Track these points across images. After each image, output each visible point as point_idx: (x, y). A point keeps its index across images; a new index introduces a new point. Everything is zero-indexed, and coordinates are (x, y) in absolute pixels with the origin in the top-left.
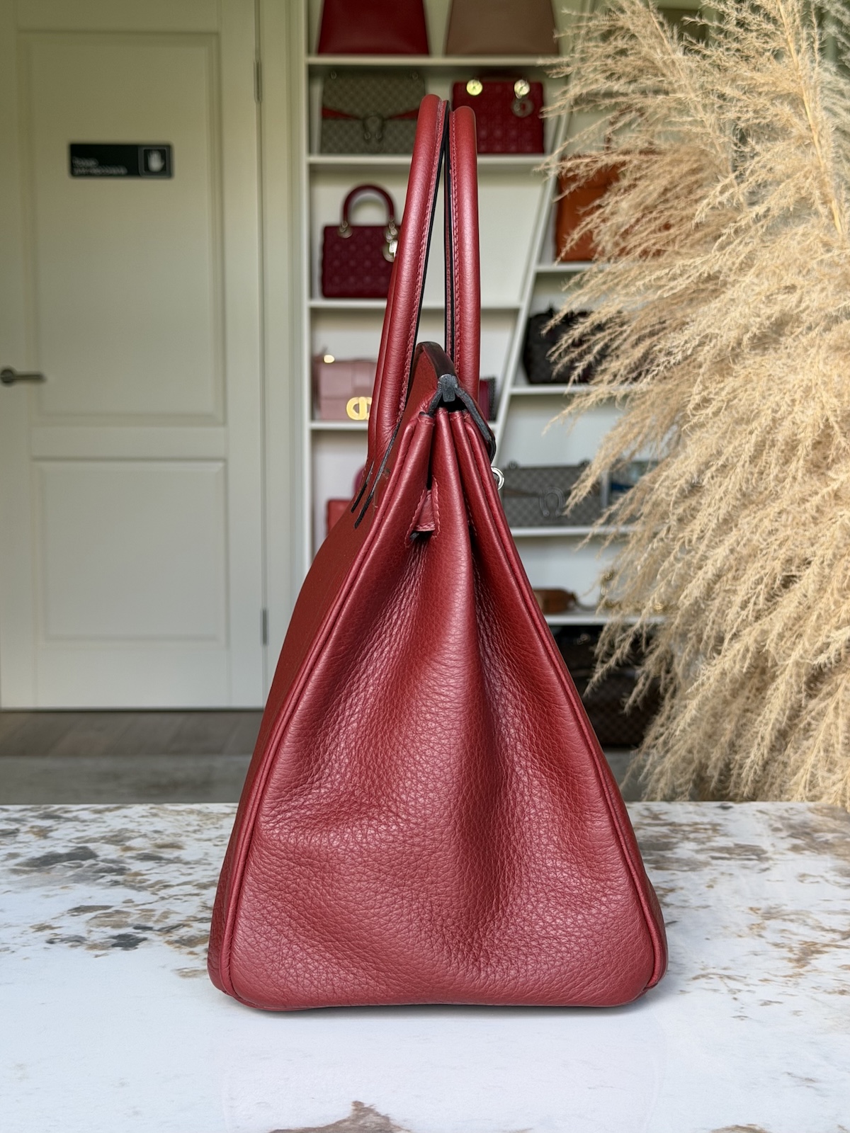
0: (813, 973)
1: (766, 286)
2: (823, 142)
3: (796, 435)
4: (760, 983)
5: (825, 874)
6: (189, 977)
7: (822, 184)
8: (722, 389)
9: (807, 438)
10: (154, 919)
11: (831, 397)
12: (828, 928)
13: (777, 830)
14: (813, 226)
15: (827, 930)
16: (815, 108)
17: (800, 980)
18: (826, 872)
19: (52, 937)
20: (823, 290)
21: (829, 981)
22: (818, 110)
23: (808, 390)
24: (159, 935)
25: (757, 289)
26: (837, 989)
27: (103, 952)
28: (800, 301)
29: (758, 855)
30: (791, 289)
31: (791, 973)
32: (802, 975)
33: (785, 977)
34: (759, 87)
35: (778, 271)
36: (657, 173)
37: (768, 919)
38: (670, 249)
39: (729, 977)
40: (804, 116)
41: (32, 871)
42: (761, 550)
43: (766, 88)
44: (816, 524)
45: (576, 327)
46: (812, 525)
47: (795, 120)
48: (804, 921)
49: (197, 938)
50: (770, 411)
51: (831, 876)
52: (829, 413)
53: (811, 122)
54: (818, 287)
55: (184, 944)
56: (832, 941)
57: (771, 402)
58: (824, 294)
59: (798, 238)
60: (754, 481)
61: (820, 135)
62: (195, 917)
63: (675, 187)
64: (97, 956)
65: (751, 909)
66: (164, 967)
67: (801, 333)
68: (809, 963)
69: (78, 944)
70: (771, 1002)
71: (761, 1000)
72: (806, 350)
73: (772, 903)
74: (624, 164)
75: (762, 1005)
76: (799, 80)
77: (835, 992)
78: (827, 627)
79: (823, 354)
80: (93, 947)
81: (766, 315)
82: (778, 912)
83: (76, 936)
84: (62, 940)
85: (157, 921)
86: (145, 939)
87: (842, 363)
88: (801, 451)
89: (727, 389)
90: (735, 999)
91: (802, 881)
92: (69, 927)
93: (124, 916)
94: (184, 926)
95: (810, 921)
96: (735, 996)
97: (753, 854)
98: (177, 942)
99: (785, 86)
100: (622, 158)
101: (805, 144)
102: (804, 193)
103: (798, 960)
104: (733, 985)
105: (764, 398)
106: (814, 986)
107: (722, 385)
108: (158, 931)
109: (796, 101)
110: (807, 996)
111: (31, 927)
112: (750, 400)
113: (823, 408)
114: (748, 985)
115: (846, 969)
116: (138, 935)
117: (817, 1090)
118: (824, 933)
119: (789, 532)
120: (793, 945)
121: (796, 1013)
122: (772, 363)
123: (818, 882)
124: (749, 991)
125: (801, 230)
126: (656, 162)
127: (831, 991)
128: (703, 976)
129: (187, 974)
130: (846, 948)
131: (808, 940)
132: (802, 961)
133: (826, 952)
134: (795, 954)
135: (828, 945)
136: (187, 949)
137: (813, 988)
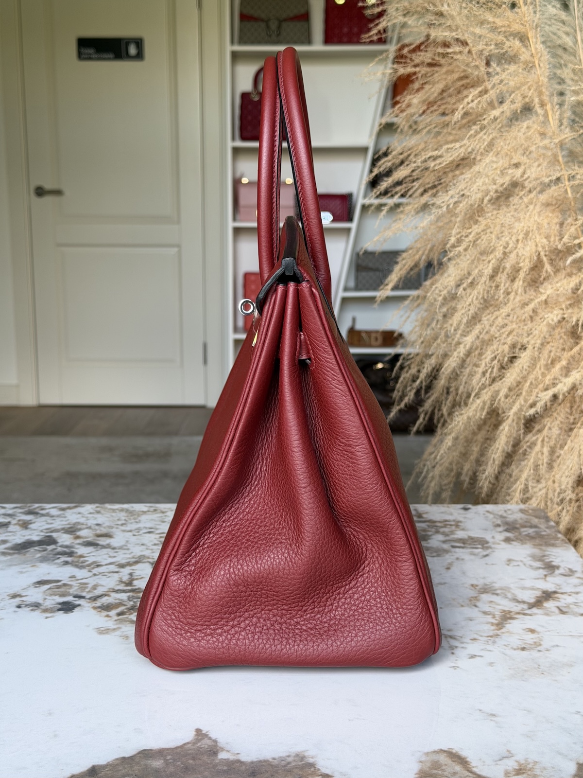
0: (507, 634)
1: (502, 163)
2: (542, 65)
3: (519, 264)
4: (471, 641)
5: (524, 560)
6: (104, 634)
7: (540, 94)
8: (470, 233)
9: (526, 265)
10: (87, 590)
11: (542, 238)
12: (520, 600)
13: (499, 525)
14: (534, 122)
15: (519, 602)
16: (536, 43)
17: (497, 640)
18: (525, 558)
19: (20, 603)
20: (539, 165)
21: (515, 641)
22: (538, 43)
23: (527, 234)
24: (89, 602)
25: (495, 166)
26: (520, 646)
27: (51, 614)
28: (524, 173)
29: (483, 545)
30: (517, 165)
31: (491, 633)
32: (499, 635)
33: (488, 637)
34: (498, 28)
35: (509, 153)
36: (437, 80)
37: (483, 593)
38: (445, 131)
40: (529, 47)
41: (14, 554)
42: (496, 338)
43: (503, 29)
44: (532, 321)
45: (382, 184)
46: (529, 322)
47: (524, 50)
48: (506, 595)
49: (112, 605)
50: (502, 247)
51: (529, 561)
52: (540, 249)
53: (533, 51)
54: (536, 164)
55: (103, 609)
56: (522, 610)
57: (502, 242)
58: (540, 168)
59: (523, 130)
60: (492, 292)
61: (539, 60)
62: (113, 589)
63: (449, 89)
64: (47, 618)
65: (472, 585)
66: (88, 626)
67: (524, 195)
68: (505, 627)
69: (36, 608)
70: (476, 656)
71: (469, 655)
72: (527, 207)
73: (487, 581)
74: (415, 73)
75: (470, 658)
76: (525, 24)
77: (518, 649)
78: (537, 390)
79: (538, 209)
80: (45, 611)
81: (500, 184)
82: (490, 588)
83: (36, 603)
84: (26, 606)
85: (89, 592)
86: (79, 605)
87: (550, 215)
88: (522, 275)
89: (473, 234)
91: (508, 565)
92: (32, 596)
93: (68, 587)
94: (106, 595)
95: (509, 595)
97: (479, 544)
98: (99, 607)
99: (516, 27)
100: (413, 70)
101: (529, 67)
102: (527, 100)
103: (497, 625)
105: (498, 238)
106: (506, 643)
107: (470, 231)
108: (89, 599)
109: (523, 39)
110: (499, 651)
112: (489, 240)
113: (537, 246)
114: (462, 643)
115: (528, 631)
116: (75, 602)
117: (497, 722)
118: (517, 604)
119: (514, 326)
120: (496, 613)
121: (491, 664)
122: (505, 216)
123: (518, 565)
124: (463, 647)
125: (525, 124)
126: (437, 72)
127: (515, 647)
129: (103, 631)
130: (530, 615)
131: (506, 609)
132: (500, 625)
133: (516, 618)
134: (496, 620)
135: (518, 613)
136: (105, 613)
137: (505, 645)
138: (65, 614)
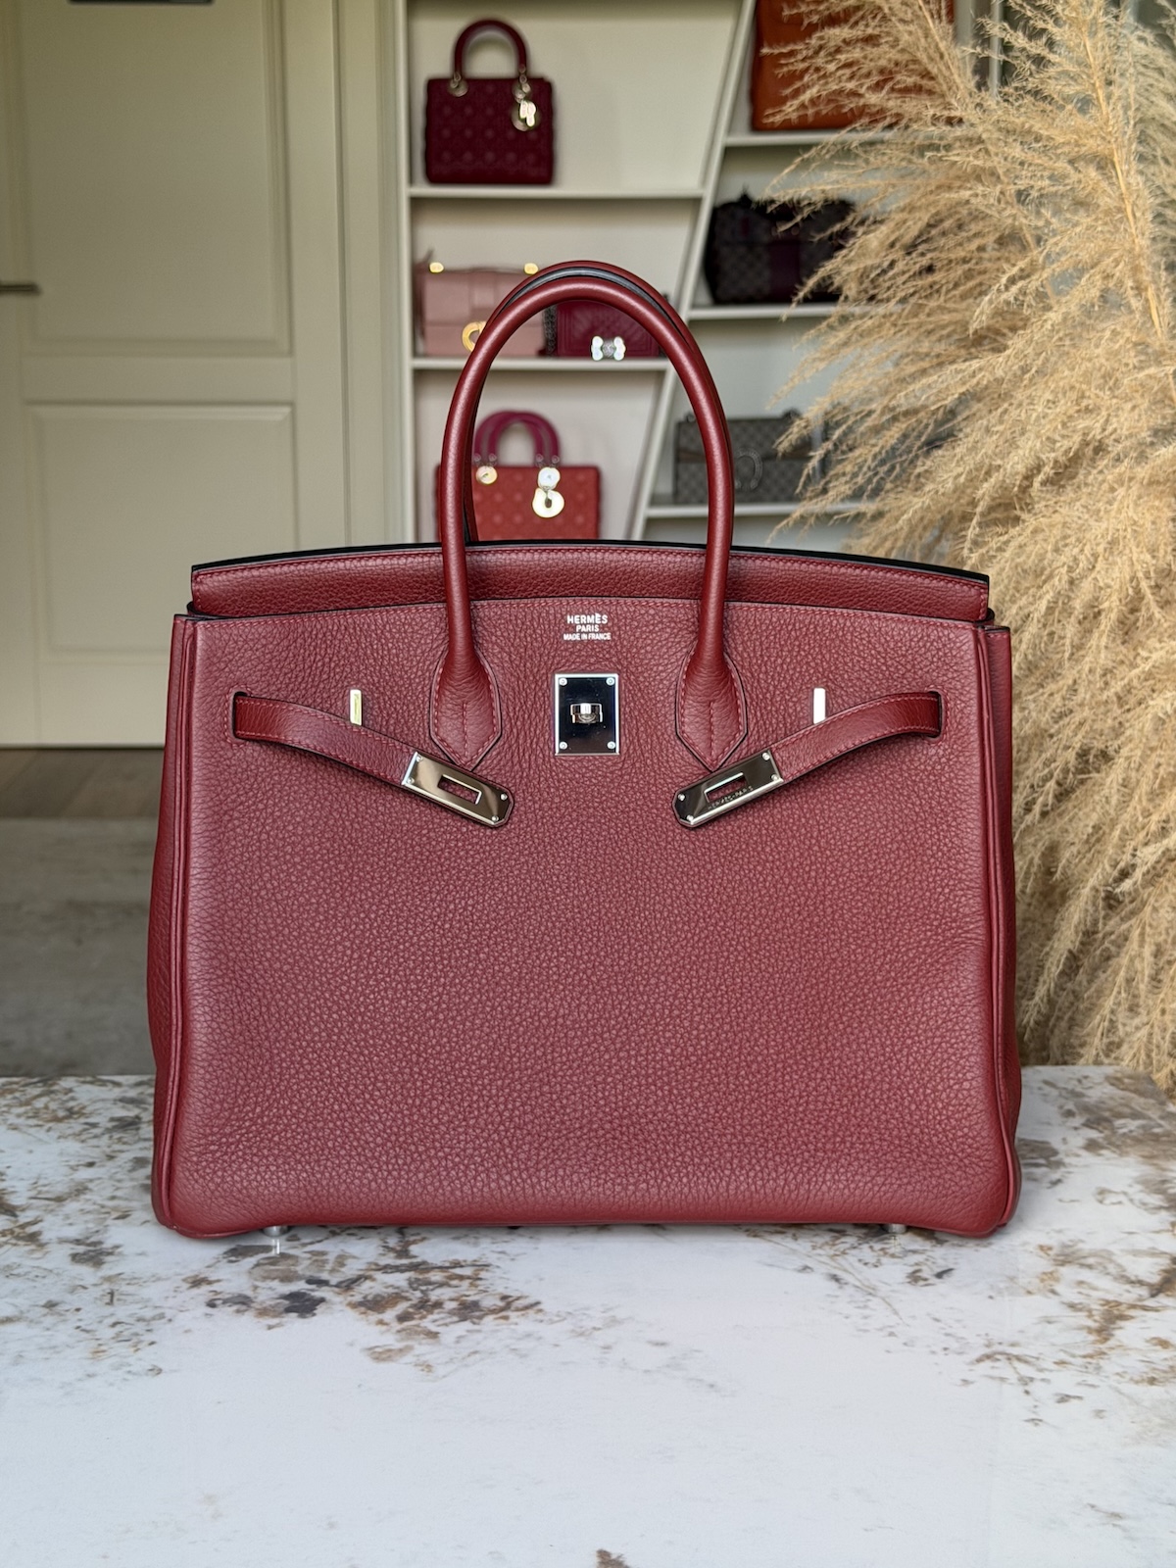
0: (1118, 1351)
2: (1138, 214)
3: (1098, 602)
4: (1056, 1367)
5: (1130, 1191)
6: (384, 1360)
9: (1113, 606)
10: (328, 1267)
11: (1142, 553)
12: (1133, 1278)
13: (1068, 1114)
15: (1132, 1282)
16: (1128, 172)
17: (1102, 1363)
18: (1130, 1186)
19: (212, 1296)
21: (1133, 1363)
22: (1132, 173)
23: (1113, 543)
24: (339, 1294)
26: (1145, 1376)
27: (277, 1320)
28: (1107, 423)
29: (1047, 1158)
31: (1089, 1350)
32: (1104, 1353)
33: (1085, 1357)
34: (1056, 148)
37: (1063, 1263)
39: (1019, 1359)
40: (1114, 179)
43: (1066, 149)
48: (1105, 1268)
49: (383, 1298)
50: (1065, 568)
51: (1136, 1191)
52: (1140, 574)
53: (1123, 188)
55: (370, 1309)
57: (1066, 558)
61: (1134, 204)
62: (376, 1264)
64: (270, 1327)
65: (1041, 1248)
66: (352, 1345)
67: (1106, 466)
68: (1112, 1335)
69: (244, 1307)
70: (1068, 1396)
71: (1057, 1394)
72: (1112, 490)
73: (1065, 1238)
75: (1059, 1402)
76: (1108, 138)
77: (1143, 1381)
79: (1133, 493)
80: (263, 1312)
82: (1073, 1253)
83: (240, 1296)
84: (225, 1302)
85: (332, 1271)
86: (322, 1300)
88: (1105, 624)
90: (1027, 1392)
91: (1101, 1202)
92: (229, 1280)
93: (290, 1262)
94: (366, 1278)
95: (1112, 1268)
96: (1027, 1388)
97: (1041, 1157)
98: (360, 1304)
99: (1092, 145)
103: (1099, 1331)
104: (1025, 1370)
105: (1058, 550)
106: (1120, 1370)
108: (337, 1286)
109: (1104, 164)
110: (1110, 1387)
111: (184, 1280)
113: (1133, 567)
114: (1041, 1370)
115: (1156, 1345)
116: (313, 1294)
117: (1124, 1530)
118: (1128, 1287)
119: (1087, 712)
120: (1093, 1306)
121: (1099, 1413)
122: (1071, 507)
123: (1120, 1203)
124: (1043, 1380)
125: (1109, 326)
127: (1137, 1378)
128: (988, 1357)
129: (381, 1355)
130: (1156, 1310)
131: (1111, 1298)
132: (1103, 1332)
133: (1132, 1317)
134: (1095, 1321)
135: (1133, 1307)
136: (374, 1317)
137: (1118, 1374)
138: (301, 1320)
